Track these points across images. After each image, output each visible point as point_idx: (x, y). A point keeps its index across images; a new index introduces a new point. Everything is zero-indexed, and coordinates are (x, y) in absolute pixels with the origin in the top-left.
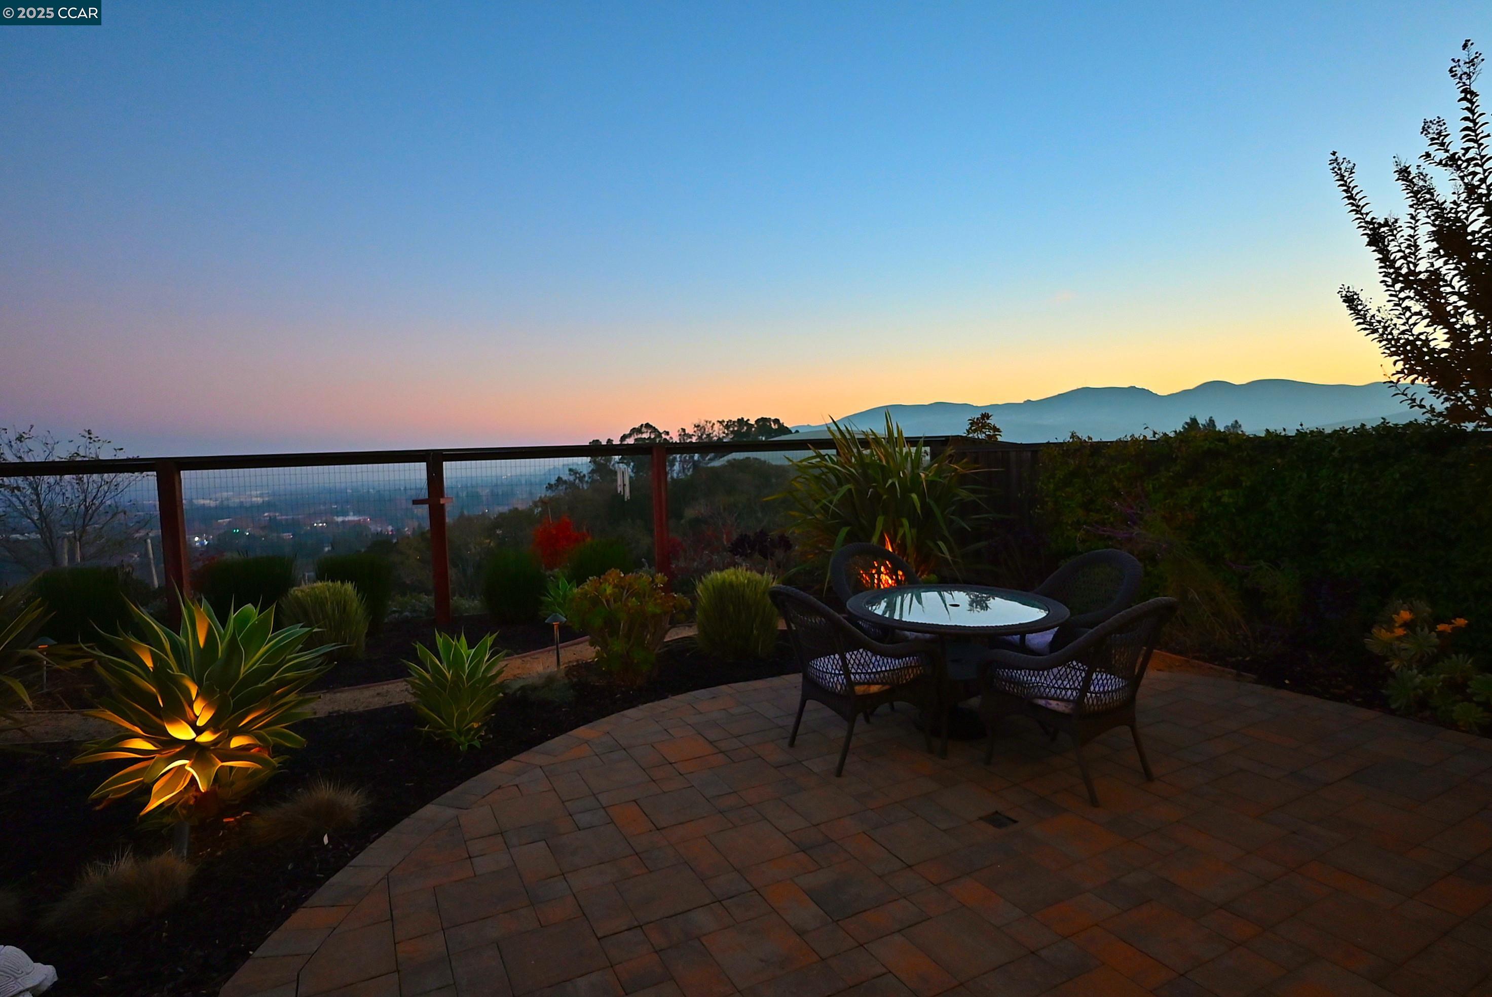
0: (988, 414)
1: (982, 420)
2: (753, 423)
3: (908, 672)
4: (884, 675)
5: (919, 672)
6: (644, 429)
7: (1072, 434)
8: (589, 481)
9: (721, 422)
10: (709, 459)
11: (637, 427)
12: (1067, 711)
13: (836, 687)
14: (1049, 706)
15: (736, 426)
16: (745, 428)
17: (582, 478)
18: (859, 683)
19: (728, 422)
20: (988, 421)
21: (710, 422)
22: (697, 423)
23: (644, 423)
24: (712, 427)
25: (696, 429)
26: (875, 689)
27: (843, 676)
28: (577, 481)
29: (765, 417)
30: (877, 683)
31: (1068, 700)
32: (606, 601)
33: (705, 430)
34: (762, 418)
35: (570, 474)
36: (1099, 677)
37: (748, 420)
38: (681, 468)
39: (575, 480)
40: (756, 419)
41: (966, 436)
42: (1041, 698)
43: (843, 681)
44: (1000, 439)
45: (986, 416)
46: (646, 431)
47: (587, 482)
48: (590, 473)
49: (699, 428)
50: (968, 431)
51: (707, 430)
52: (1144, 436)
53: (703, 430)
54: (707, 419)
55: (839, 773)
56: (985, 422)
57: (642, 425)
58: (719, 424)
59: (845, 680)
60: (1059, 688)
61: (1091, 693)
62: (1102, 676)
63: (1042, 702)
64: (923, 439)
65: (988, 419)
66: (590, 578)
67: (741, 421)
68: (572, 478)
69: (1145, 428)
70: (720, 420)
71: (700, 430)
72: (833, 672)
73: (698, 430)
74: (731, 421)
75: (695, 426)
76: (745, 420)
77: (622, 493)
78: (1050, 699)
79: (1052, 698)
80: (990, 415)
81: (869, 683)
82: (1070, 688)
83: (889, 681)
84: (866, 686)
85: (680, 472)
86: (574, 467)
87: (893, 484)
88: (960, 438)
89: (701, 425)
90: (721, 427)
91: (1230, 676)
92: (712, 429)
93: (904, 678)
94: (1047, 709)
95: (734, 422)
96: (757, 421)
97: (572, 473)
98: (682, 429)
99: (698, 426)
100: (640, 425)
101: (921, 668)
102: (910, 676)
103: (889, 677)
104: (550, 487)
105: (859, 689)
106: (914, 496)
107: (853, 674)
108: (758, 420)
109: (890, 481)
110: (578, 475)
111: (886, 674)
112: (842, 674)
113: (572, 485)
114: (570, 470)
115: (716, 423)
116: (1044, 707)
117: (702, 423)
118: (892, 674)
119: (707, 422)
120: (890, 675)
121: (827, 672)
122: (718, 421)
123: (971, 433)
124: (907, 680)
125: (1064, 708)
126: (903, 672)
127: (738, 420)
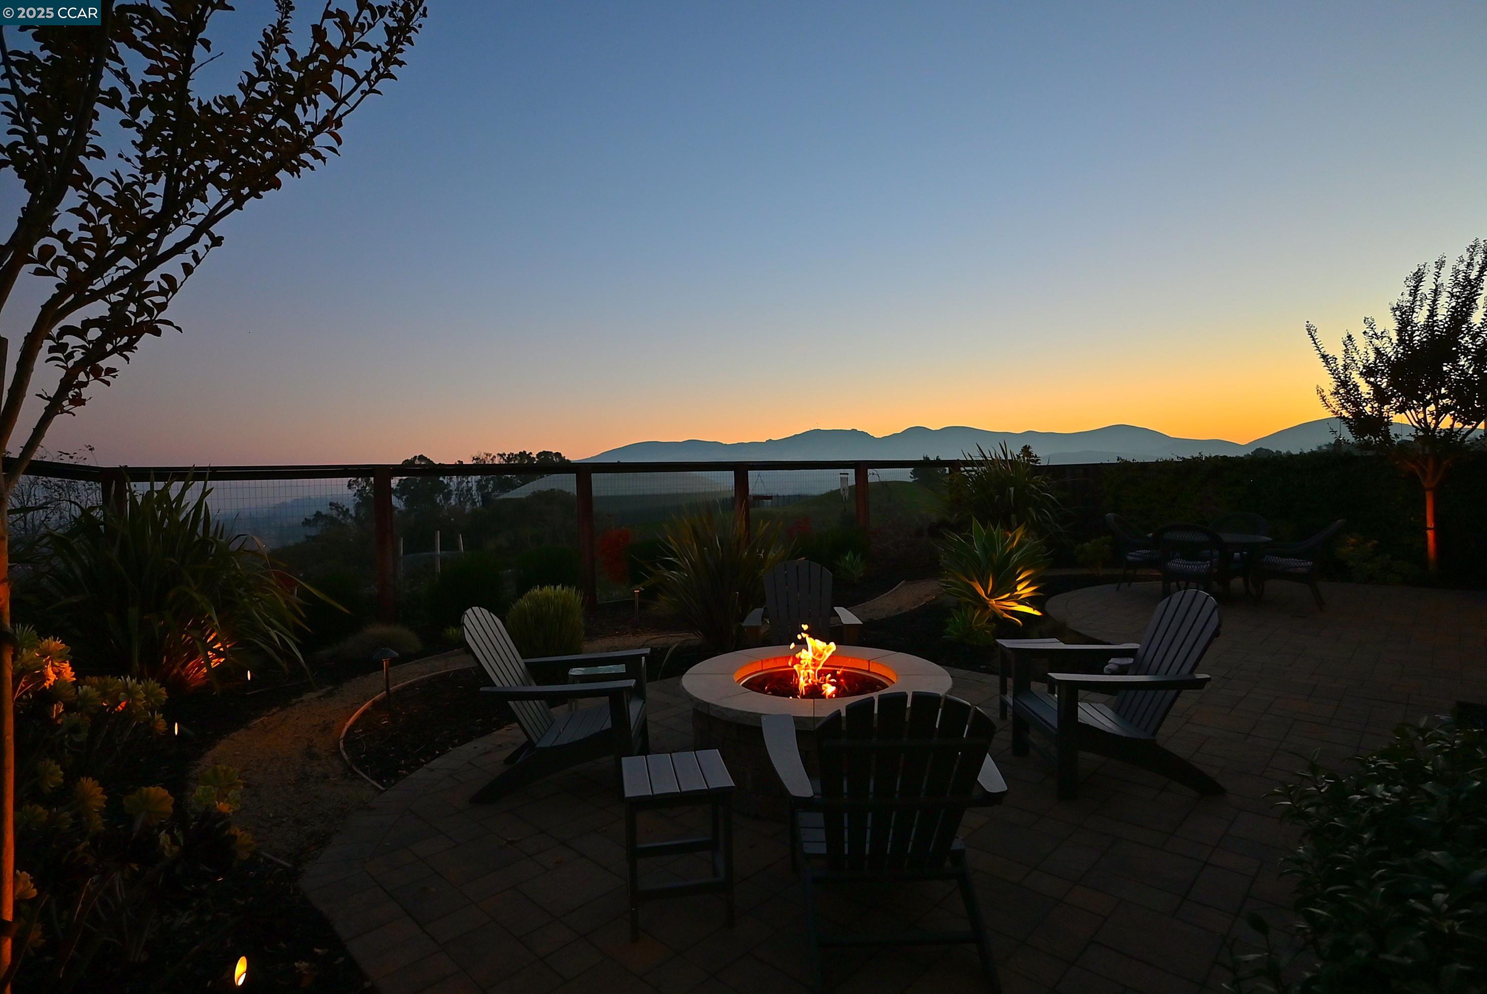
2: (535, 456)
6: (417, 461)
8: (354, 516)
9: (502, 456)
11: (410, 459)
16: (526, 461)
17: (345, 513)
19: (509, 455)
21: (490, 455)
22: (476, 455)
23: (418, 455)
24: (492, 459)
25: (474, 461)
28: (341, 516)
29: (546, 450)
34: (544, 452)
37: (531, 453)
38: (457, 501)
40: (537, 453)
46: (419, 463)
47: (352, 517)
48: (355, 507)
49: (479, 460)
51: (486, 462)
54: (487, 452)
57: (416, 457)
58: (499, 457)
67: (523, 454)
68: (334, 513)
70: (501, 453)
74: (512, 454)
75: (473, 458)
76: (527, 453)
85: (456, 506)
86: (334, 501)
89: (481, 458)
96: (539, 455)
97: (334, 507)
100: (413, 457)
104: (307, 522)
108: (539, 453)
110: (340, 509)
113: (331, 520)
114: (331, 504)
115: (496, 455)
117: (483, 456)
119: (487, 455)
122: (499, 454)
127: (520, 453)
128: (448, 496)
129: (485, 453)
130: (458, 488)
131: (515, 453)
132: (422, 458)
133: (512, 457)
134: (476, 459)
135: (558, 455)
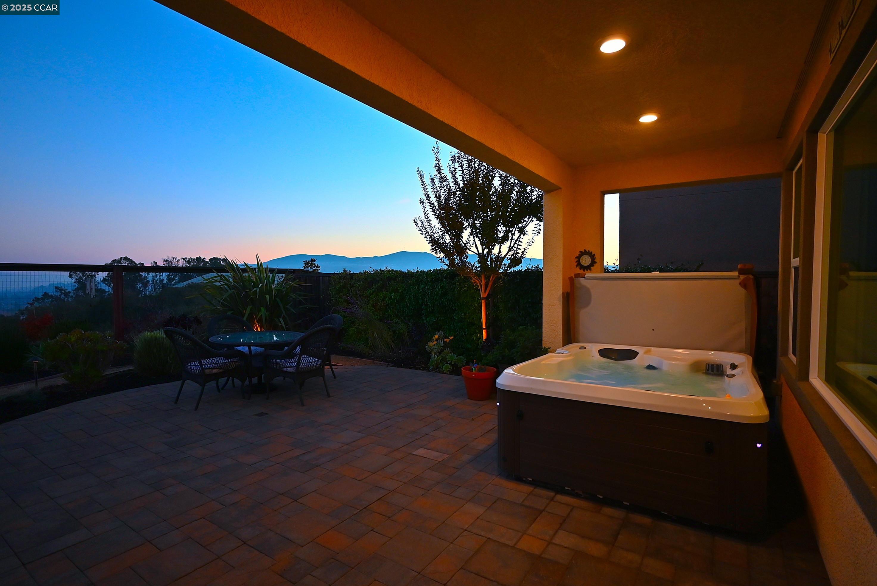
0: (314, 259)
1: (311, 261)
2: (208, 260)
3: (233, 364)
4: (220, 365)
5: (238, 364)
6: (123, 261)
7: (344, 270)
8: (74, 296)
9: (184, 259)
10: (174, 283)
12: (294, 371)
13: (197, 372)
14: (287, 370)
15: (195, 262)
16: (202, 263)
17: (67, 294)
18: (206, 368)
19: (189, 259)
20: (314, 263)
21: (176, 259)
22: (166, 258)
23: (123, 257)
24: (178, 262)
25: (165, 263)
26: (215, 371)
27: (199, 366)
28: (63, 296)
29: (216, 257)
30: (216, 368)
31: (293, 367)
32: (72, 346)
33: (172, 263)
34: (214, 258)
35: (56, 291)
36: (310, 359)
37: (204, 258)
38: (153, 288)
39: (60, 295)
40: (210, 258)
41: (303, 269)
42: (285, 367)
43: (199, 368)
44: (320, 271)
45: (313, 260)
46: (124, 262)
47: (72, 297)
48: (75, 290)
49: (168, 262)
50: (304, 267)
51: (173, 264)
52: (369, 271)
53: (170, 263)
54: (174, 256)
55: (196, 409)
56: (313, 263)
57: (121, 258)
58: (183, 260)
59: (200, 368)
60: (290, 362)
61: (302, 363)
62: (311, 358)
63: (285, 369)
64: (276, 270)
65: (314, 261)
66: (60, 334)
67: (199, 259)
68: (58, 294)
69: (370, 268)
70: (184, 258)
71: (168, 264)
72: (195, 365)
73: (166, 263)
74: (191, 258)
75: (164, 260)
76: (202, 258)
77: (90, 294)
78: (288, 367)
79: (289, 367)
80: (315, 260)
81: (212, 368)
82: (294, 362)
83: (222, 368)
84: (211, 370)
85: (152, 291)
86: (59, 285)
87: (256, 290)
88: (300, 270)
89: (169, 261)
90: (185, 262)
91: (385, 365)
92: (177, 263)
93: (231, 366)
94: (287, 372)
95: (194, 259)
96: (211, 260)
97: (58, 290)
98: (154, 262)
99: (167, 261)
100: (120, 258)
101: (239, 362)
102: (234, 365)
103: (222, 365)
105: (207, 371)
106: (267, 296)
107: (204, 364)
109: (255, 289)
110: (63, 292)
111: (221, 364)
112: (199, 365)
113: (57, 299)
114: (57, 288)
115: (180, 259)
116: (286, 371)
117: (170, 259)
118: (224, 364)
119: (173, 258)
120: (223, 365)
121: (192, 366)
122: (182, 258)
123: (306, 268)
124: (232, 367)
125: (292, 370)
126: (230, 364)
127: (197, 258)
128: (146, 284)
129: (172, 257)
130: (154, 279)
131: (193, 258)
132: (126, 259)
133: (190, 261)
134: (166, 261)
135: (225, 260)
